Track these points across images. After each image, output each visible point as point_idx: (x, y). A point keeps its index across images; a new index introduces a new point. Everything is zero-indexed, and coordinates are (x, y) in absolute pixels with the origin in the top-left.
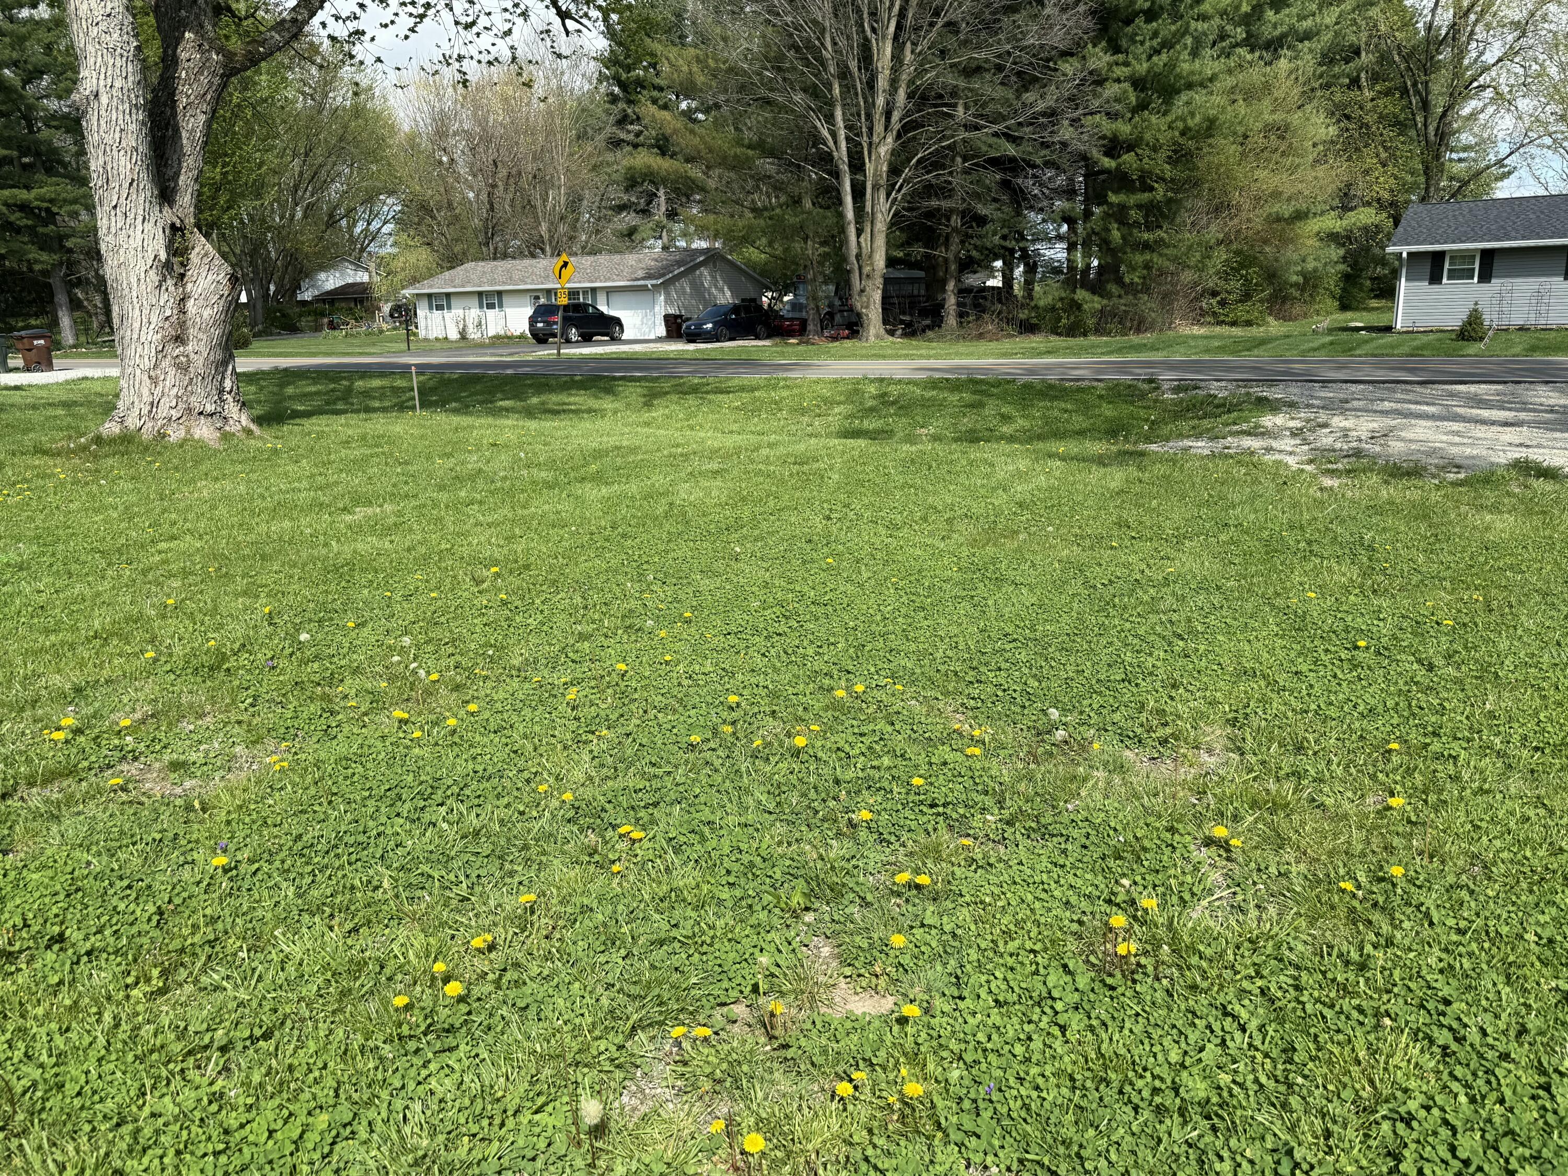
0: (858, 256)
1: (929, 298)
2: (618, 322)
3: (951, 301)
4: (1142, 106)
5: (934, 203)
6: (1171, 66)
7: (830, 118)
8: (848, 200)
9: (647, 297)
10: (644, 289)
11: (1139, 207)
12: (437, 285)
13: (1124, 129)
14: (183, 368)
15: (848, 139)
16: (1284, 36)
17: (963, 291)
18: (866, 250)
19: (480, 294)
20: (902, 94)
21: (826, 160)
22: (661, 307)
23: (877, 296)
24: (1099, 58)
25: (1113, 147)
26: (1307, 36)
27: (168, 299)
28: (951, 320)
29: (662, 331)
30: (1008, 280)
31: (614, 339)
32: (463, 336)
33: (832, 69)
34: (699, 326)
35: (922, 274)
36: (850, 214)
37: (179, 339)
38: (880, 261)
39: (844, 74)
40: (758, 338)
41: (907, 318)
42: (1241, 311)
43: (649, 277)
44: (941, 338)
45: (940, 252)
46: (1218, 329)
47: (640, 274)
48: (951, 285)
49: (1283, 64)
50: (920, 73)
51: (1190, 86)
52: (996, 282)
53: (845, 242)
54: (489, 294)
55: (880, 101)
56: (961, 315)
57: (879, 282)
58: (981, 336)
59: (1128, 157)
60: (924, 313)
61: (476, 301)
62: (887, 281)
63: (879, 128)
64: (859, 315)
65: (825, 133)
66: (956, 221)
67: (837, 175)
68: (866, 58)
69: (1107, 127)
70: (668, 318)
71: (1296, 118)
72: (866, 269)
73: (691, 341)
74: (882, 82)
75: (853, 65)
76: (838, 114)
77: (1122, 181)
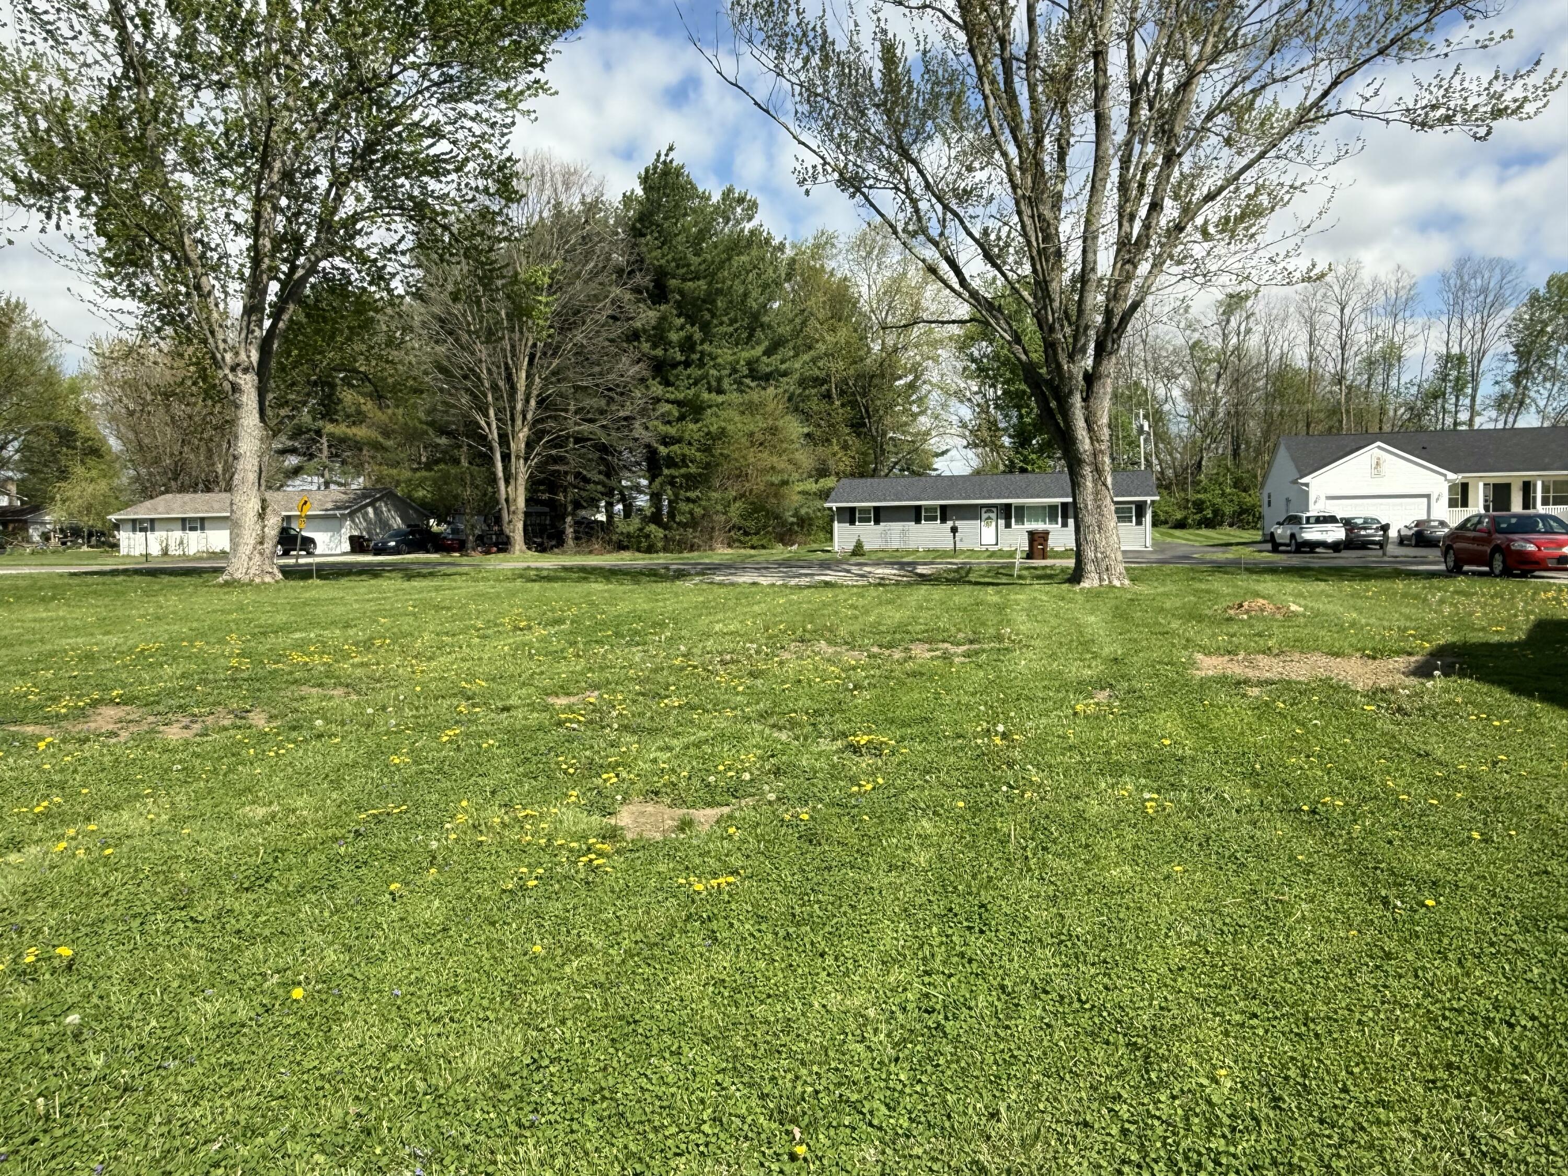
0: (507, 500)
1: (553, 526)
2: (312, 541)
3: (569, 531)
4: (682, 418)
5: (557, 468)
6: (697, 396)
7: (486, 415)
8: (499, 465)
9: (336, 523)
10: (335, 516)
11: (683, 476)
12: (142, 511)
13: (672, 431)
14: (261, 554)
15: (498, 428)
16: (771, 373)
17: (578, 523)
18: (511, 497)
19: (183, 520)
20: (533, 403)
21: (483, 439)
22: (348, 530)
23: (520, 525)
24: (657, 389)
25: (666, 441)
26: (785, 374)
27: (258, 527)
28: (570, 542)
29: (347, 547)
30: (610, 516)
31: (309, 554)
32: (165, 553)
33: (487, 384)
34: (385, 543)
35: (547, 510)
36: (500, 474)
37: (261, 543)
38: (521, 503)
39: (495, 388)
40: (428, 552)
41: (538, 540)
42: (755, 540)
43: (338, 508)
44: (564, 553)
45: (561, 497)
46: (742, 551)
47: (330, 506)
48: (569, 519)
49: (771, 391)
50: (544, 388)
51: (710, 407)
52: (602, 517)
53: (496, 491)
54: (192, 520)
55: (519, 406)
56: (577, 538)
57: (521, 516)
58: (591, 552)
59: (675, 448)
60: (550, 537)
61: (179, 525)
62: (526, 514)
63: (519, 422)
64: (508, 537)
65: (483, 423)
66: (571, 478)
67: (491, 449)
68: (509, 378)
69: (663, 429)
70: (352, 539)
71: (780, 423)
72: (512, 508)
73: (376, 554)
74: (520, 396)
75: (501, 384)
76: (492, 412)
77: (670, 462)
